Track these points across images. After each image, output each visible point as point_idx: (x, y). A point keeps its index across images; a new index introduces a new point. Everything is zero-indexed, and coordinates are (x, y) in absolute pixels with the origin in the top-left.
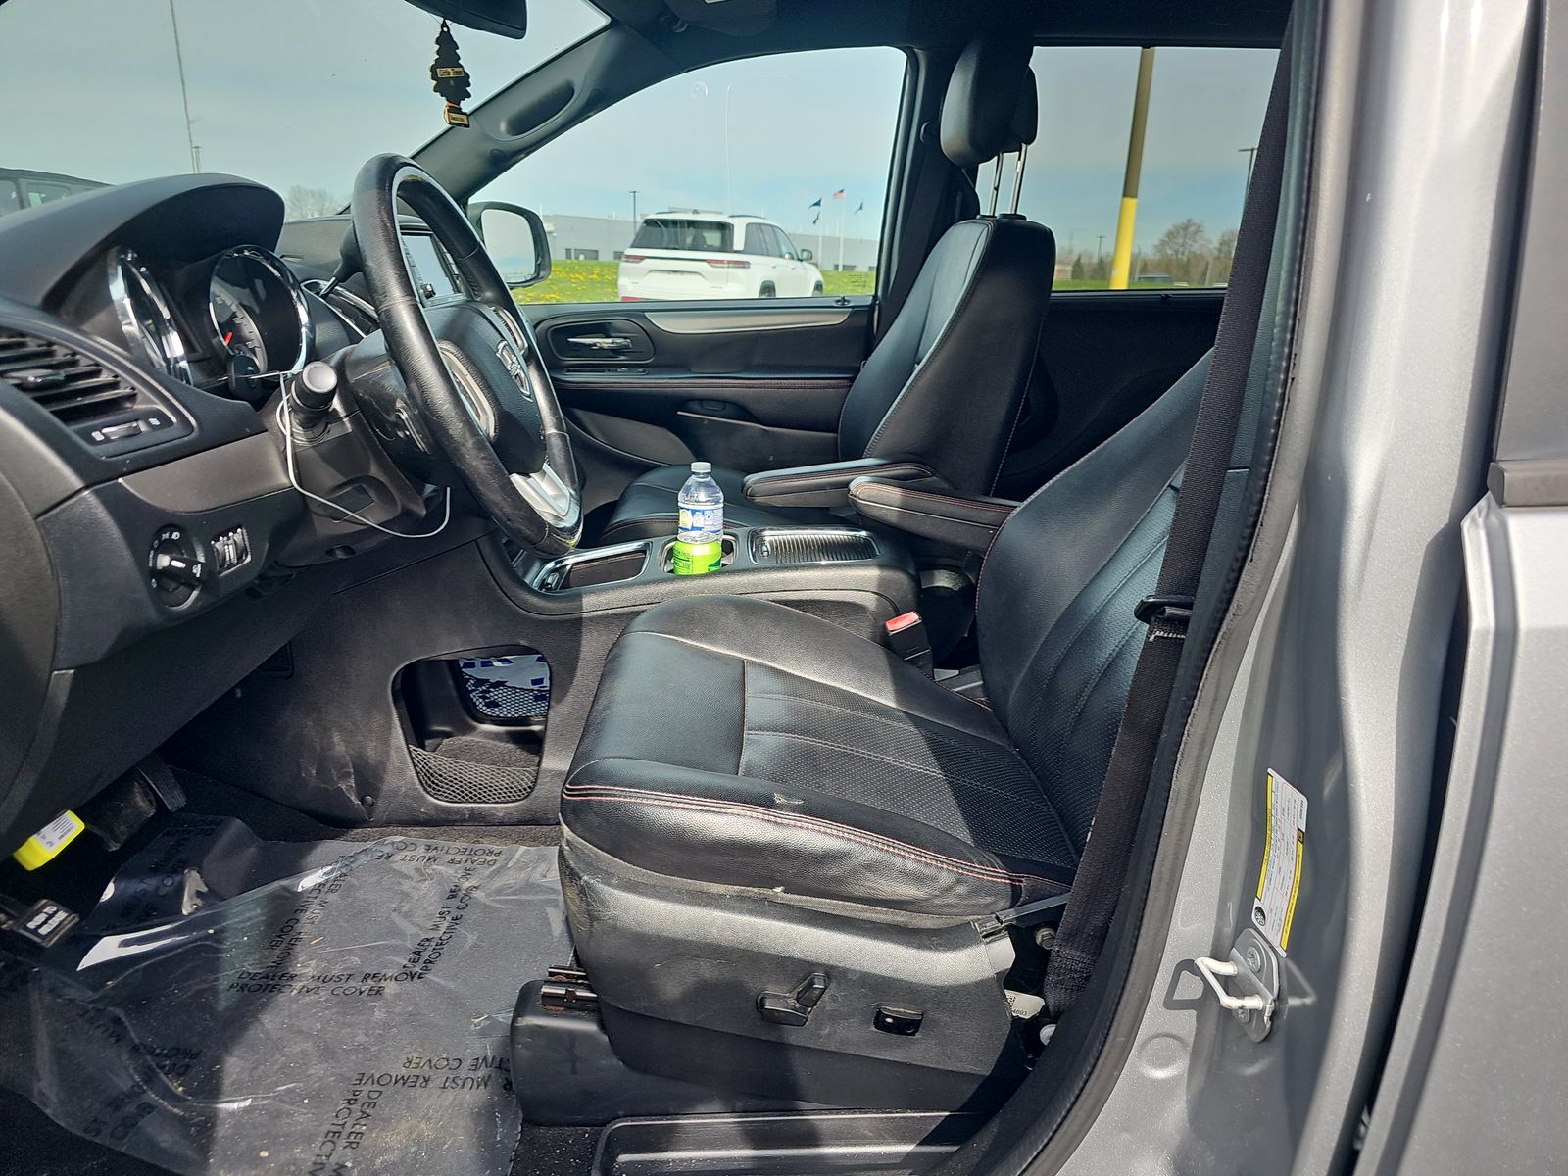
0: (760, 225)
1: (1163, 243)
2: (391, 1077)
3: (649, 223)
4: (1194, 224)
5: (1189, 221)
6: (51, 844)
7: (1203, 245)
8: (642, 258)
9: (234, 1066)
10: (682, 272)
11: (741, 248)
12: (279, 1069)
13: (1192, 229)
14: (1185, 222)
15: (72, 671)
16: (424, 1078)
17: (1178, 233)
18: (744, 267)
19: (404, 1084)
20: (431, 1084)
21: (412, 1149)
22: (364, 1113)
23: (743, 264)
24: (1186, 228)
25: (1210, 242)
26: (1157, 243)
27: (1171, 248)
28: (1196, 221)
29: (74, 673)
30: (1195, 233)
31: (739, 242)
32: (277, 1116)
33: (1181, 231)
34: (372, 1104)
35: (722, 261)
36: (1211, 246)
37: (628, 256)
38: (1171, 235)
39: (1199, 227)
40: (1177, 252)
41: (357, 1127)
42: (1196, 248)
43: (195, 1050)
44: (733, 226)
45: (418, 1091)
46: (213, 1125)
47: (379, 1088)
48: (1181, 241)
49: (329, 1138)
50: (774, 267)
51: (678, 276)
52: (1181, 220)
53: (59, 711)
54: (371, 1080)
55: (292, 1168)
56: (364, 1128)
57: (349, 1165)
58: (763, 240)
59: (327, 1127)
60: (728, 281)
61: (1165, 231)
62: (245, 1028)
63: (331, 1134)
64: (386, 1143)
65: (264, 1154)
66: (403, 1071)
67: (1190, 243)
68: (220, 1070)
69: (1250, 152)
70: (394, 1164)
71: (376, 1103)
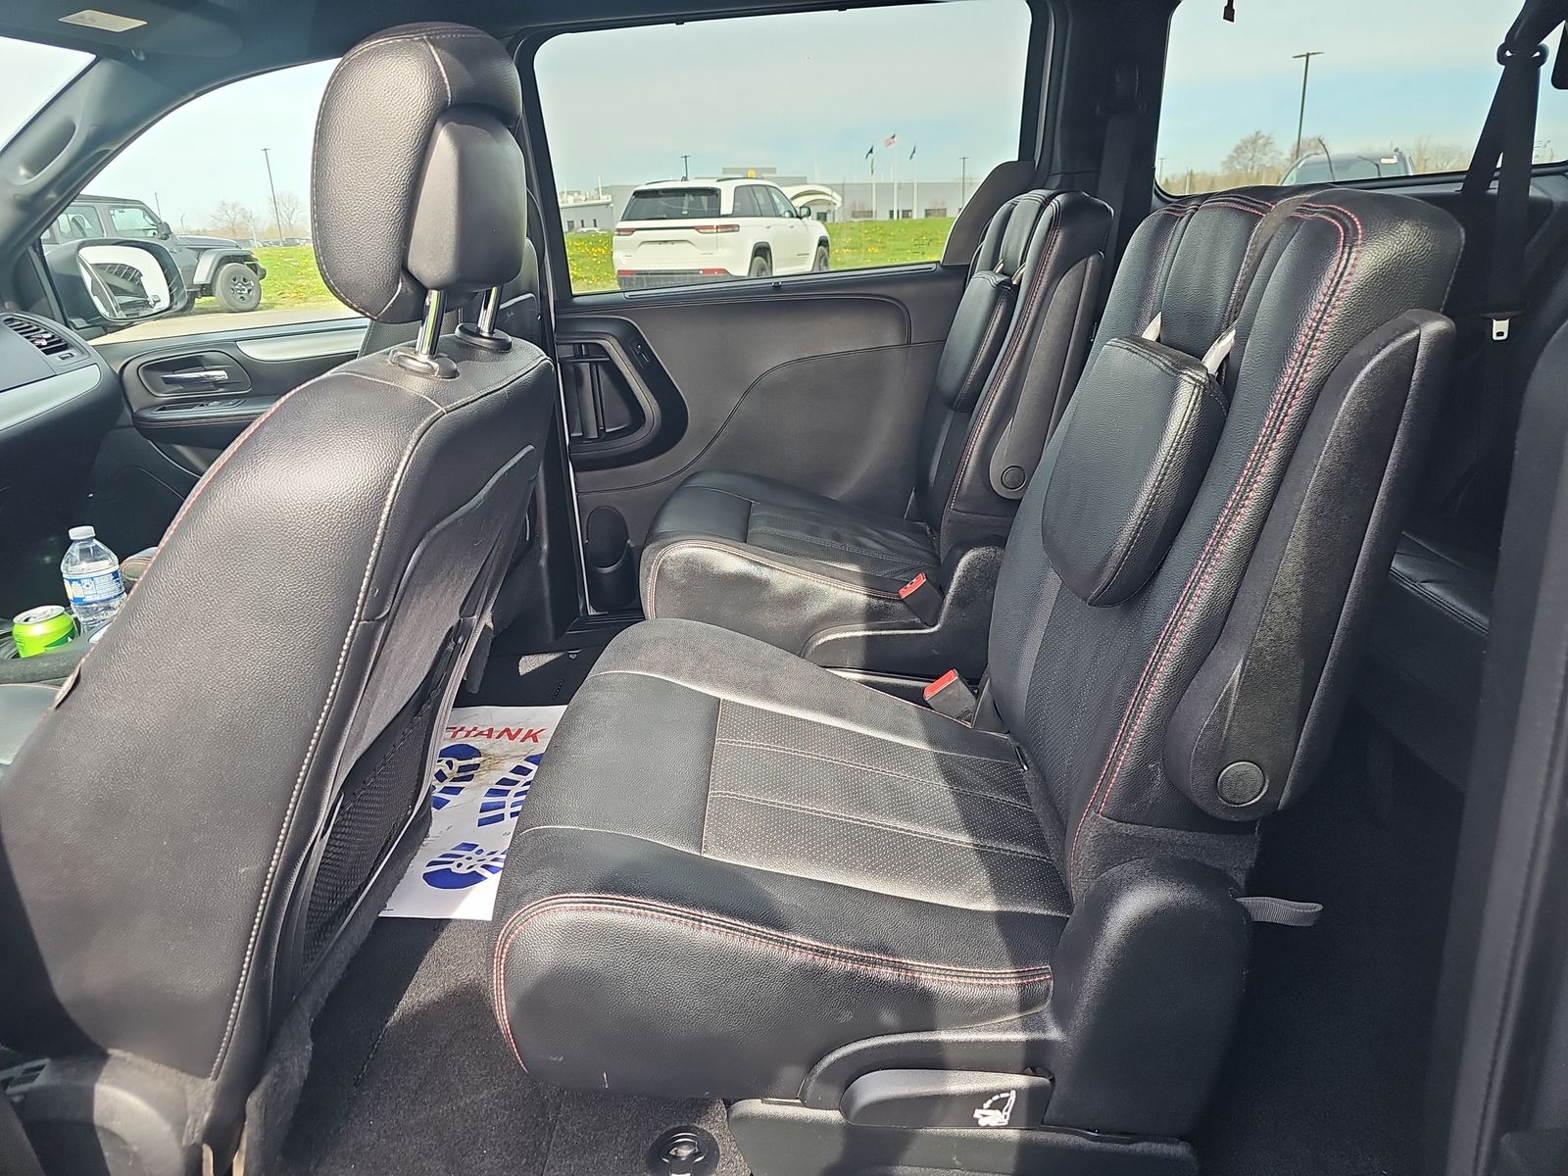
0: (751, 186)
1: (1231, 158)
3: (638, 194)
4: (1263, 137)
5: (1258, 133)
7: (1273, 157)
8: (632, 231)
10: (673, 242)
11: (730, 212)
13: (1261, 142)
14: (1253, 135)
17: (1247, 147)
18: (733, 231)
23: (733, 228)
24: (1254, 141)
25: (1281, 154)
26: (1224, 159)
27: (1239, 163)
28: (1266, 133)
30: (1265, 146)
31: (726, 206)
33: (1249, 144)
35: (711, 227)
36: (1283, 158)
37: (619, 230)
38: (1239, 150)
39: (1268, 138)
40: (1246, 168)
42: (1266, 161)
44: (720, 190)
48: (1250, 155)
50: (768, 227)
51: (669, 245)
52: (1250, 133)
58: (756, 202)
60: (717, 247)
61: (1233, 147)
67: (1260, 156)
69: (1305, 58)
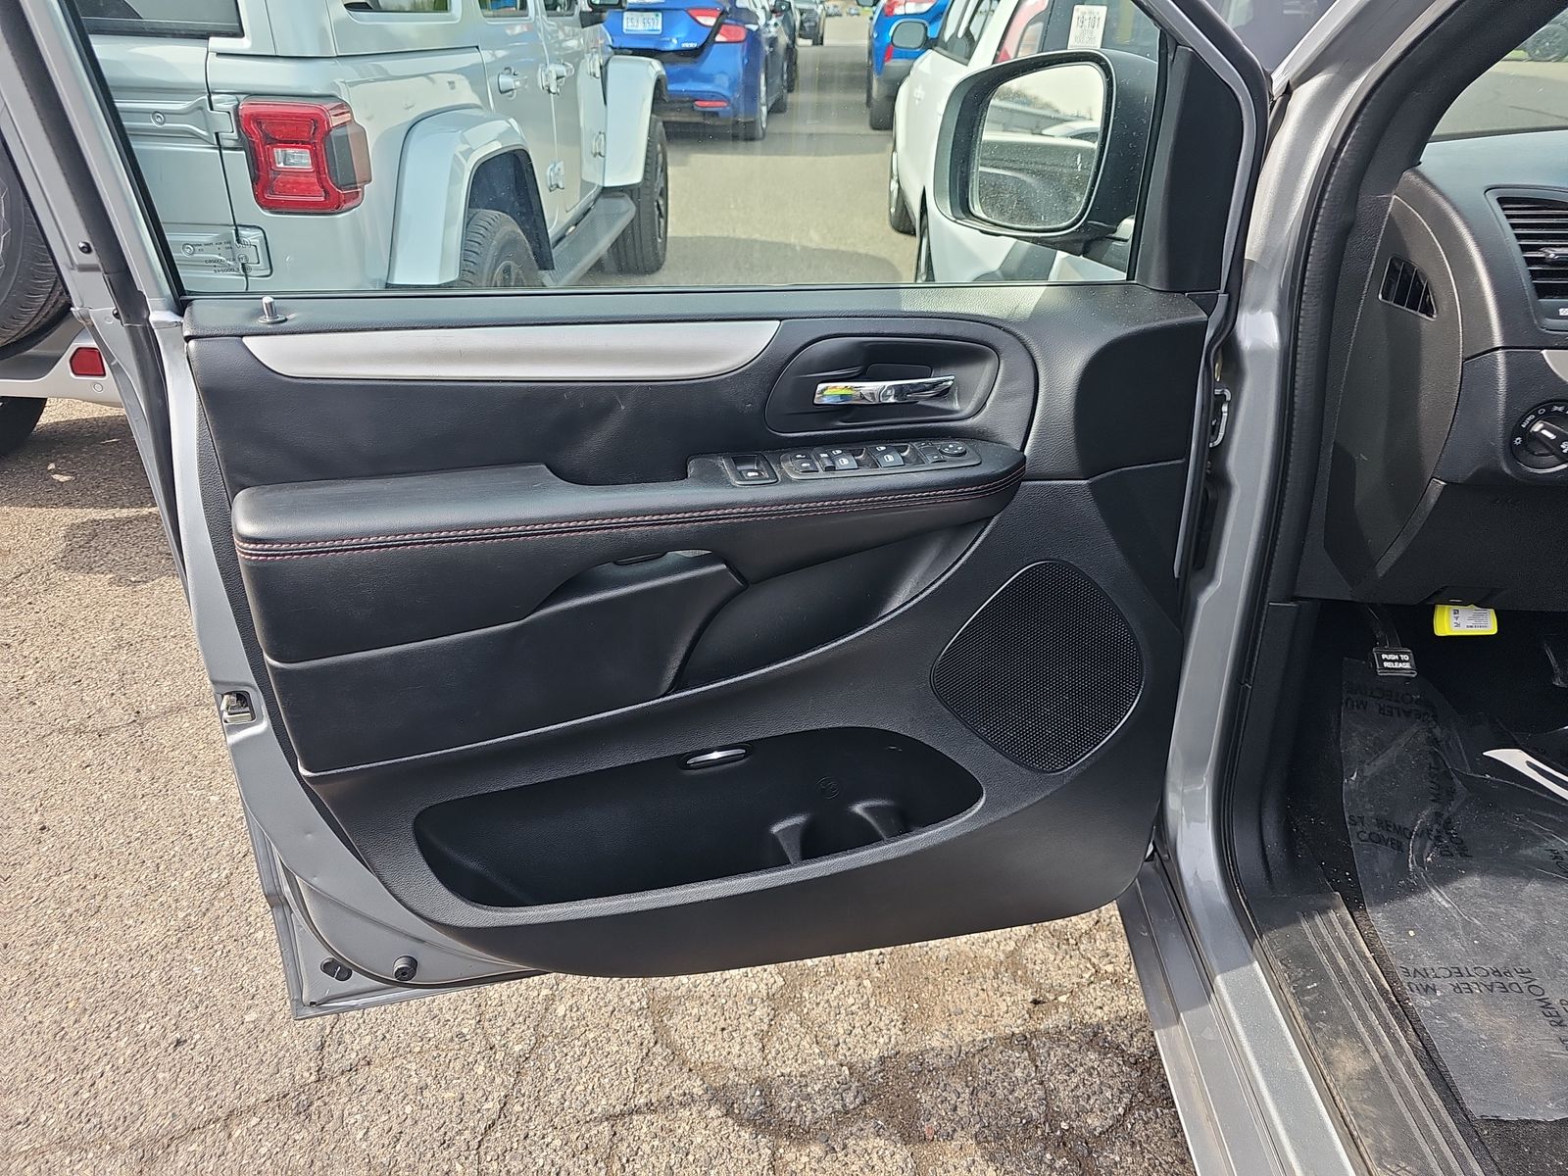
2: (1543, 994)
6: (1458, 625)
9: (1472, 883)
12: (1491, 912)
15: (1443, 483)
16: (1561, 1022)
19: (1543, 1007)
20: (1558, 1029)
21: (1483, 1036)
22: (1492, 986)
29: (1445, 487)
32: (1450, 927)
34: (1505, 989)
41: (1475, 986)
43: (1468, 853)
45: (1545, 1022)
46: (1415, 893)
47: (1525, 990)
49: (1451, 970)
53: (1429, 509)
54: (1528, 980)
55: (1412, 957)
56: (1478, 991)
57: (1439, 994)
59: (1462, 966)
62: (1515, 874)
63: (1456, 970)
64: (1476, 1014)
65: (1412, 933)
66: (1556, 1002)
68: (1462, 876)
70: (1460, 1026)
71: (1507, 991)
